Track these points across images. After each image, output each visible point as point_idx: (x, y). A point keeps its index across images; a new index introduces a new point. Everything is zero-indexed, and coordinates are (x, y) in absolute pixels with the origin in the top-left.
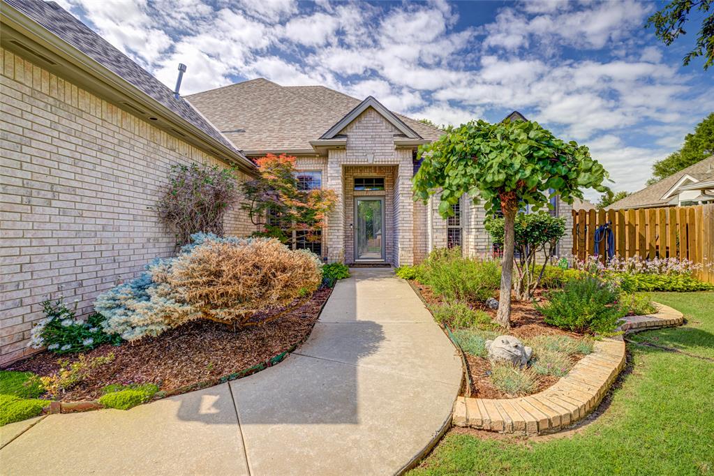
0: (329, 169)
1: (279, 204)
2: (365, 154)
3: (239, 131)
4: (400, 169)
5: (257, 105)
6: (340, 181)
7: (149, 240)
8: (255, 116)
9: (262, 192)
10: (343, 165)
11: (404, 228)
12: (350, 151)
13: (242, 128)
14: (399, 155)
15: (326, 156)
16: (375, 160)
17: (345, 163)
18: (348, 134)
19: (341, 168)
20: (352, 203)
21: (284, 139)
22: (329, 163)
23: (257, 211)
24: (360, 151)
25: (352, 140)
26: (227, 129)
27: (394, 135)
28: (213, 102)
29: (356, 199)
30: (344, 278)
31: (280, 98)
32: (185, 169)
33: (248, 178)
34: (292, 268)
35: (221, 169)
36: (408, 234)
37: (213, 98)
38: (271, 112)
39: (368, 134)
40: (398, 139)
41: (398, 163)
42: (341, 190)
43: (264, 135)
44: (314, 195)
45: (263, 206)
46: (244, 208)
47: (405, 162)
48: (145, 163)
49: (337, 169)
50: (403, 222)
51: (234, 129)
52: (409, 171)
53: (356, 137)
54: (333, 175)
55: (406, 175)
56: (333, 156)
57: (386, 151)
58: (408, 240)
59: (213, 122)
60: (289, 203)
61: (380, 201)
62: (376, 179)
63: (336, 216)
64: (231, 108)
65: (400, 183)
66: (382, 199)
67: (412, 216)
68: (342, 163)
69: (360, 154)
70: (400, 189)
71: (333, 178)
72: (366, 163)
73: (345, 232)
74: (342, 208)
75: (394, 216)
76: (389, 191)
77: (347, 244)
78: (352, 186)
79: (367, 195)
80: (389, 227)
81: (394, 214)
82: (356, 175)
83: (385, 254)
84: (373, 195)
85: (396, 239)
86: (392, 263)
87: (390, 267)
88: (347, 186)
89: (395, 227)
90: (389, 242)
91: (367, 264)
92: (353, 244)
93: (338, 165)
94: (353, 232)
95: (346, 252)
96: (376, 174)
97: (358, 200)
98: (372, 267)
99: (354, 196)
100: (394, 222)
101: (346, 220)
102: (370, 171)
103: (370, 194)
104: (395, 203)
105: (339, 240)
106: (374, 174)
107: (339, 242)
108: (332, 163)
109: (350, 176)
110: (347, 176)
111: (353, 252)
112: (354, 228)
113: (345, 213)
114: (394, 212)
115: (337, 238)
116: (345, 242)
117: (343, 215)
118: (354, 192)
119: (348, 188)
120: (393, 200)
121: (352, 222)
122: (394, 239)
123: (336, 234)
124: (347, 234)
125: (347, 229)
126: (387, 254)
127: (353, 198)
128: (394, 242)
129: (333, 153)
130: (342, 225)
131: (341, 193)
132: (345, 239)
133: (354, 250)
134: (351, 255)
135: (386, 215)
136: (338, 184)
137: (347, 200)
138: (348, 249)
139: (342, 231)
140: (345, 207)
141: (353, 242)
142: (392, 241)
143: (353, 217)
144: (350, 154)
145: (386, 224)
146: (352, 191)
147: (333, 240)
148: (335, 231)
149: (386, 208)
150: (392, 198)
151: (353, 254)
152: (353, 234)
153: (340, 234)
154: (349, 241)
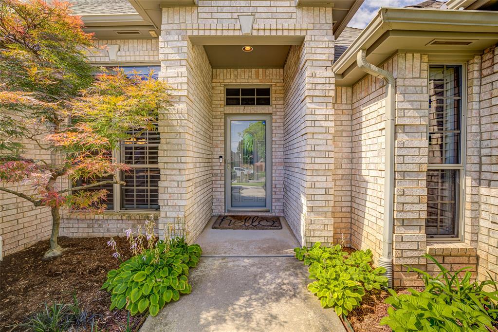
0: (161, 44)
2: (235, 15)
4: (306, 44)
6: (184, 70)
10: (190, 37)
11: (316, 167)
12: (207, 9)
14: (306, 20)
16: (256, 27)
17: (195, 33)
19: (185, 43)
20: (222, 124)
22: (163, 33)
24: (225, 9)
29: (228, 120)
30: (171, 302)
36: (324, 179)
41: (303, 33)
42: (185, 86)
47: (316, 32)
49: (179, 44)
50: (313, 154)
52: (327, 51)
54: (171, 57)
55: (319, 57)
56: (171, 19)
57: (280, 10)
58: (323, 191)
61: (265, 121)
62: (257, 89)
65: (307, 73)
66: (267, 119)
67: (330, 142)
68: (189, 33)
70: (307, 86)
71: (172, 64)
72: (237, 33)
73: (210, 168)
74: (191, 125)
75: (287, 145)
76: (277, 106)
77: (215, 186)
78: (222, 99)
79: (245, 112)
80: (277, 161)
81: (287, 141)
82: (228, 81)
83: (272, 202)
84: (253, 112)
85: (289, 181)
86: (282, 215)
87: (281, 229)
88: (215, 99)
89: (288, 160)
90: (277, 182)
91: (245, 216)
92: (223, 186)
93: (180, 37)
94: (222, 168)
95: (212, 199)
96: (258, 81)
97: (231, 121)
98: (251, 228)
99: (225, 114)
100: (286, 153)
101: (212, 149)
102: (249, 77)
103: (249, 112)
104: (290, 122)
105: (182, 191)
106: (255, 81)
107: (181, 194)
108: (168, 32)
109: (219, 84)
110: (214, 84)
111: (223, 197)
112: (225, 162)
113: (211, 138)
114: (287, 137)
115: (178, 187)
116: (212, 184)
117: (202, 142)
118: (225, 107)
119: (217, 102)
120: (285, 119)
121: (222, 153)
122: (287, 180)
123: (175, 178)
124: (215, 171)
125: (214, 164)
126: (274, 200)
127: (223, 116)
128: (286, 184)
129: (171, 10)
130: (189, 160)
131: (186, 94)
132: (210, 179)
133: (225, 195)
134: (221, 202)
135: (274, 143)
136: (180, 75)
137: (215, 120)
138: (216, 193)
139: (193, 171)
140: (210, 130)
141: (223, 182)
142: (282, 182)
143: (223, 146)
144: (205, 16)
145: (273, 157)
146: (223, 106)
147: (170, 190)
148: (174, 172)
149: (274, 132)
150: (283, 117)
151: (223, 201)
152: (223, 171)
153: (185, 178)
154: (218, 182)
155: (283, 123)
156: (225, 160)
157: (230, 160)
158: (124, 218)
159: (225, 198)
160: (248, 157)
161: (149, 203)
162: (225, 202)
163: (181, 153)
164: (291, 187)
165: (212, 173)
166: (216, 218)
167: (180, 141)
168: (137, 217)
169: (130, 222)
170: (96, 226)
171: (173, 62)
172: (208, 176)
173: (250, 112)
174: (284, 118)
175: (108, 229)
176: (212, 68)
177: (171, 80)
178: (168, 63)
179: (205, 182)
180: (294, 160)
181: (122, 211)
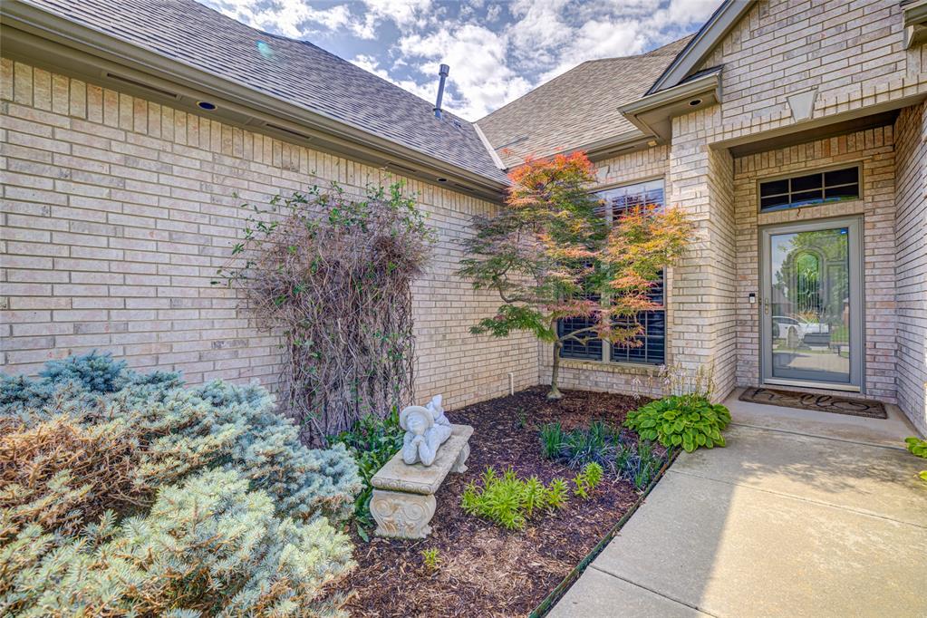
0: (672, 163)
2: (782, 98)
6: (704, 188)
7: (217, 345)
10: (711, 146)
15: (666, 136)
16: (820, 105)
17: (719, 139)
18: (725, 60)
19: (706, 154)
20: (755, 242)
24: (764, 96)
25: (738, 72)
29: (766, 234)
30: (705, 447)
39: (791, 38)
42: (706, 208)
48: (207, 198)
49: (696, 158)
51: (512, 141)
53: (751, 59)
54: (686, 175)
56: (685, 130)
57: (870, 64)
61: (846, 229)
62: (827, 174)
63: (692, 277)
66: (853, 225)
68: (710, 140)
69: (765, 103)
72: (787, 123)
73: (733, 312)
74: (713, 255)
75: (902, 269)
76: (877, 198)
77: (741, 340)
78: (754, 202)
79: (801, 218)
80: (877, 298)
81: (902, 261)
82: (765, 172)
83: (865, 375)
84: (818, 216)
85: (906, 335)
86: (893, 401)
87: (885, 418)
88: (739, 204)
89: (905, 298)
90: (876, 339)
91: (801, 393)
92: (756, 341)
93: (697, 148)
94: (756, 312)
95: (737, 360)
96: (830, 160)
97: (771, 235)
98: (815, 409)
99: (758, 226)
100: (899, 284)
101: (736, 284)
102: (807, 157)
103: (808, 216)
104: (906, 228)
105: (703, 337)
106: (823, 161)
107: (702, 341)
108: (682, 147)
109: (747, 180)
110: (738, 182)
111: (757, 359)
112: (760, 303)
113: (734, 266)
114: (902, 254)
115: (698, 332)
116: (736, 337)
117: (724, 274)
118: (759, 215)
119: (743, 210)
120: (899, 220)
121: (755, 289)
122: (902, 334)
123: (693, 321)
124: (741, 317)
125: (739, 306)
126: (869, 372)
127: (756, 230)
128: (902, 341)
129: (684, 119)
130: (712, 299)
131: (708, 218)
132: (733, 329)
133: (760, 356)
134: (752, 366)
135: (868, 266)
136: (698, 195)
137: (740, 238)
138: (743, 352)
139: (714, 314)
140: (733, 254)
141: (757, 335)
142: (893, 339)
143: (757, 277)
144: (733, 112)
145: (868, 292)
146: (755, 214)
147: (686, 336)
148: (693, 314)
149: (869, 245)
150: (892, 216)
151: (757, 364)
152: (756, 318)
153: (707, 322)
154: (747, 335)
155: (894, 227)
156: (760, 299)
157: (770, 298)
158: (616, 370)
159: (760, 361)
160: (808, 293)
161: (646, 356)
162: (760, 368)
163: (702, 291)
164: (910, 345)
165: (736, 321)
166: (743, 391)
167: (700, 276)
168: (633, 371)
169: (623, 376)
170: (583, 377)
171: (688, 181)
172: (731, 324)
173: (810, 217)
174: (896, 218)
175: (596, 382)
176: (734, 158)
177: (687, 204)
178: (682, 183)
179: (727, 331)
180: (915, 297)
181: (612, 363)
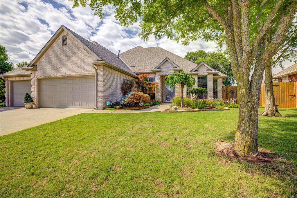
1: (144, 86)
3: (133, 66)
5: (138, 57)
6: (159, 80)
8: (138, 61)
9: (140, 83)
12: (162, 72)
13: (134, 65)
15: (156, 73)
17: (161, 75)
18: (161, 67)
21: (145, 68)
22: (157, 75)
23: (139, 88)
26: (131, 66)
27: (174, 67)
28: (126, 57)
31: (145, 54)
32: (125, 80)
33: (137, 80)
34: (144, 96)
35: (131, 79)
36: (177, 93)
37: (126, 55)
38: (142, 59)
39: (166, 67)
40: (174, 69)
42: (159, 82)
43: (140, 67)
44: (152, 84)
45: (140, 87)
46: (136, 87)
49: (159, 77)
50: (176, 90)
51: (132, 66)
53: (163, 68)
56: (157, 73)
57: (171, 71)
58: (177, 95)
59: (127, 64)
60: (146, 86)
63: (158, 89)
64: (131, 59)
67: (178, 89)
69: (164, 73)
72: (166, 75)
101: (162, 90)
